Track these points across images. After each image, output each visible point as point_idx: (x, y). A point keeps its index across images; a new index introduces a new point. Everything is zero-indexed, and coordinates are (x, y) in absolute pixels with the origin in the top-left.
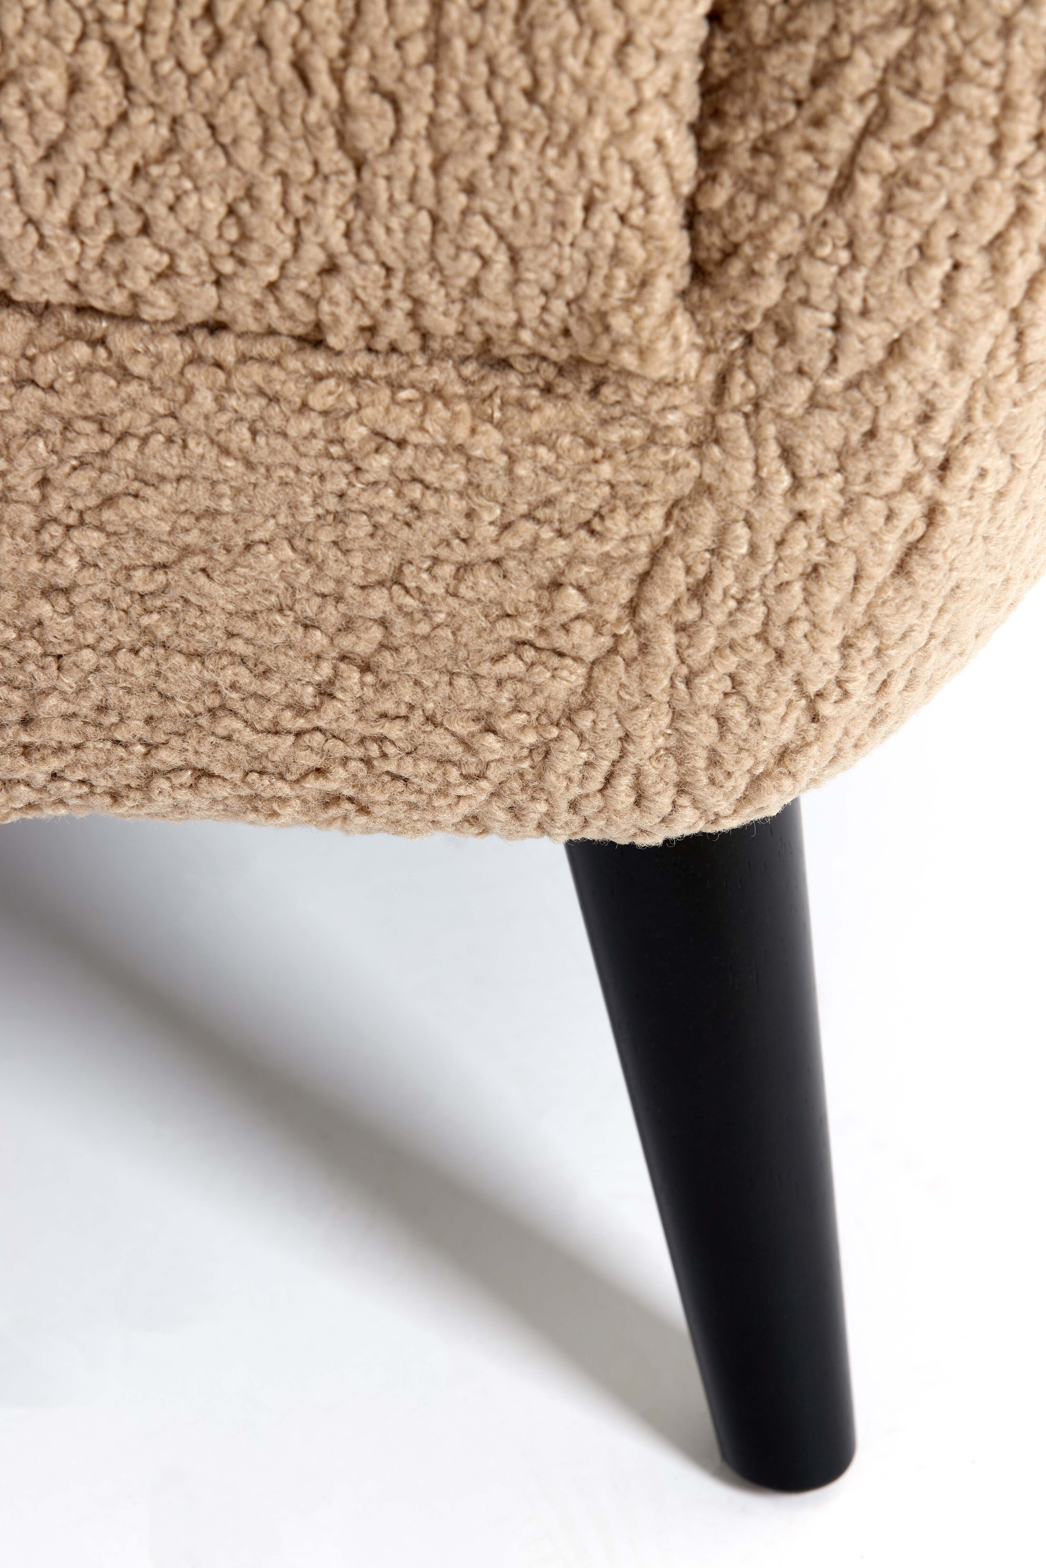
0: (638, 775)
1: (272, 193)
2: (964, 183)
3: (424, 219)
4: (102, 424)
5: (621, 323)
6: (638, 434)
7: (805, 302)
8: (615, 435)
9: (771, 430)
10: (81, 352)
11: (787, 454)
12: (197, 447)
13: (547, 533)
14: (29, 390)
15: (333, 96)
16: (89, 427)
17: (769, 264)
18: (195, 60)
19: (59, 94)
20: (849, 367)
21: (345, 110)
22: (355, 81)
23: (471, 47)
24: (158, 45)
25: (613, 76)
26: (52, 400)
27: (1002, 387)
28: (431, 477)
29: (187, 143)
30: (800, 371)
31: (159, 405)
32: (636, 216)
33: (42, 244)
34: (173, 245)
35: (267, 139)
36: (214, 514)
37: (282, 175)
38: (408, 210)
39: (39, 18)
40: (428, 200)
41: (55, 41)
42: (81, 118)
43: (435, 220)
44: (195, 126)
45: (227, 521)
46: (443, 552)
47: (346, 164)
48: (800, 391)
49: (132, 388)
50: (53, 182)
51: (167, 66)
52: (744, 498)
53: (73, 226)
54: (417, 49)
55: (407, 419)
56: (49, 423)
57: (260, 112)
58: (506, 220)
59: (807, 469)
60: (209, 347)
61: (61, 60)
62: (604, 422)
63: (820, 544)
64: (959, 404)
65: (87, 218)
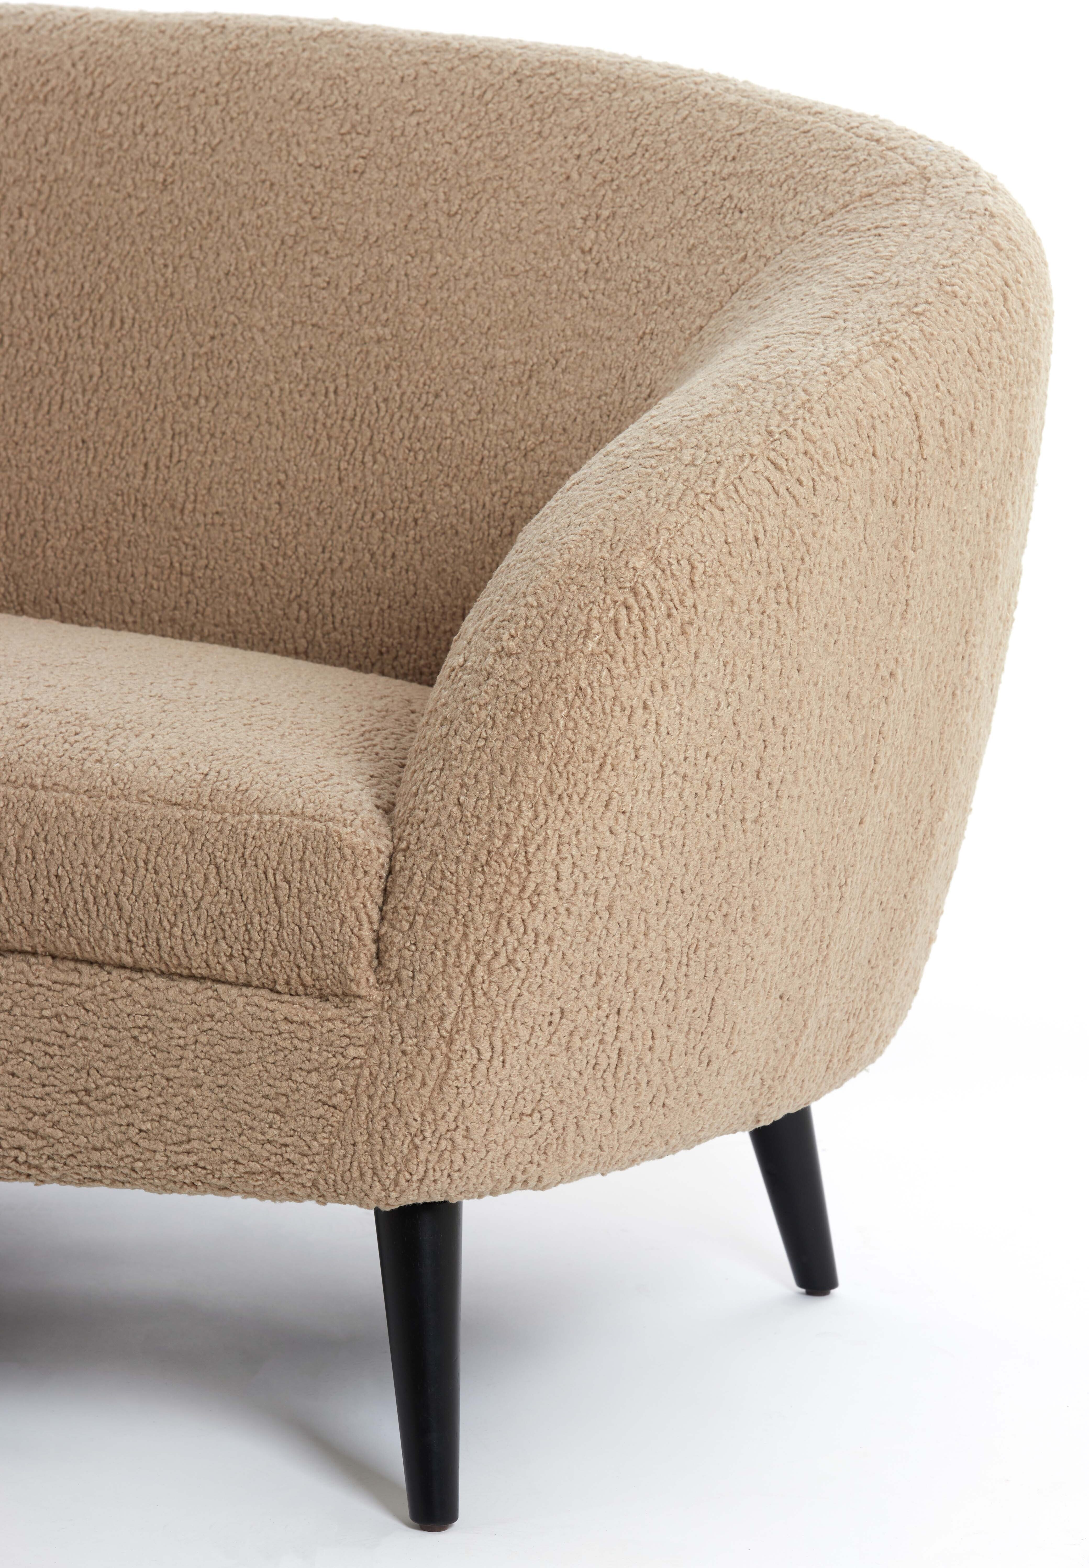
0: (360, 1163)
1: (256, 920)
2: (446, 919)
3: (297, 929)
4: (212, 1016)
5: (351, 970)
6: (358, 1020)
7: (405, 967)
8: (352, 1019)
9: (395, 1018)
10: (210, 993)
11: (401, 1029)
12: (237, 1024)
13: (330, 1055)
14: (194, 1006)
15: (273, 882)
16: (208, 1019)
17: (394, 952)
18: (238, 871)
19: (201, 883)
20: (417, 992)
21: (276, 887)
22: (279, 877)
23: (312, 865)
24: (229, 864)
25: (350, 877)
26: (199, 1009)
27: (467, 1012)
28: (300, 1035)
29: (235, 901)
30: (404, 996)
31: (228, 1010)
32: (356, 930)
33: (196, 944)
34: (231, 943)
35: (255, 899)
36: (241, 1052)
37: (260, 914)
38: (292, 926)
39: (198, 857)
40: (297, 921)
41: (202, 865)
42: (206, 891)
43: (300, 929)
44: (236, 893)
45: (244, 1055)
46: (303, 1066)
47: (276, 908)
48: (403, 1003)
49: (221, 1004)
50: (199, 918)
51: (230, 873)
52: (387, 1045)
53: (205, 936)
54: (297, 865)
55: (294, 1012)
56: (198, 1018)
57: (255, 890)
58: (318, 929)
59: (405, 1034)
60: (245, 990)
61: (203, 872)
62: (349, 1015)
63: (411, 1067)
64: (453, 1015)
65: (209, 933)
